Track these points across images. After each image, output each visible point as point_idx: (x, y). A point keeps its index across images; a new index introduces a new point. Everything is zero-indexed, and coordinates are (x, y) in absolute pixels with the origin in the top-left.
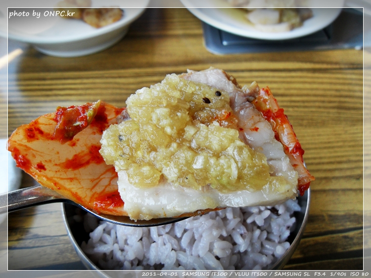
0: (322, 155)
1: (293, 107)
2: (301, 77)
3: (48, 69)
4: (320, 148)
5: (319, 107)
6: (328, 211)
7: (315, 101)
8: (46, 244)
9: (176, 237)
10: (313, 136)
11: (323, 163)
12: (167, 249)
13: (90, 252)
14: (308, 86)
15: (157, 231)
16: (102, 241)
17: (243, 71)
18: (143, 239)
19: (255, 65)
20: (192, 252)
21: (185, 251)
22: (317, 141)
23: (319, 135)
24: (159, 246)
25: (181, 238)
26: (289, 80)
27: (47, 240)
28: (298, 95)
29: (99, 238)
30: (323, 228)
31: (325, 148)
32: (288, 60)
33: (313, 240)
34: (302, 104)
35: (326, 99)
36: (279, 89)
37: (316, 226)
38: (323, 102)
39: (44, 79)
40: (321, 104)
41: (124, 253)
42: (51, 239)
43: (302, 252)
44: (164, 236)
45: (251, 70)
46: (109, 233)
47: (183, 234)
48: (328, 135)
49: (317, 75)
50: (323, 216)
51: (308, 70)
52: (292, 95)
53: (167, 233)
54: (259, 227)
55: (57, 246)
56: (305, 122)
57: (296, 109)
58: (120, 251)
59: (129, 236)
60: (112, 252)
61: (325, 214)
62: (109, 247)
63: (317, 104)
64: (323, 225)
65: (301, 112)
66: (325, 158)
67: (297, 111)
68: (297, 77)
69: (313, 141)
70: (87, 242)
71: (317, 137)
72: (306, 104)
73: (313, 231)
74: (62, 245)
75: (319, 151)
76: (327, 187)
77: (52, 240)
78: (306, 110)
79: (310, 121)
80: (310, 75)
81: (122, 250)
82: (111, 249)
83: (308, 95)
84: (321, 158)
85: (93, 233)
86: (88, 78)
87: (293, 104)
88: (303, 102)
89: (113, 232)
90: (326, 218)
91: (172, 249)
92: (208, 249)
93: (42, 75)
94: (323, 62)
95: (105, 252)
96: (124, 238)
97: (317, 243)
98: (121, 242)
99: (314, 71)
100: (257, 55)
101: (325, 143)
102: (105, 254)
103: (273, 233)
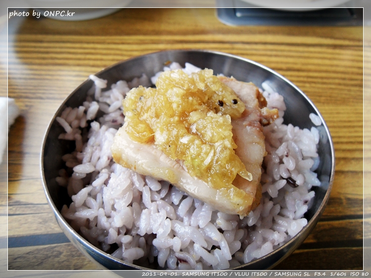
0: (341, 134)
1: (309, 82)
2: (319, 53)
3: (47, 32)
4: (339, 127)
5: (340, 84)
6: (347, 194)
7: (334, 78)
8: (27, 212)
9: (172, 204)
10: (331, 113)
11: (342, 143)
12: (160, 216)
13: (71, 216)
14: (327, 62)
15: (150, 196)
16: (85, 205)
17: (256, 43)
18: (133, 205)
19: (270, 38)
20: (190, 222)
21: (182, 220)
22: (335, 119)
23: (338, 113)
24: (152, 213)
25: (178, 205)
26: (306, 55)
27: (29, 208)
28: (316, 71)
29: (83, 202)
30: (340, 212)
31: (345, 127)
32: (306, 34)
33: (329, 225)
34: (320, 80)
35: (347, 76)
36: (295, 64)
37: (332, 209)
38: (344, 79)
39: (41, 42)
40: (341, 82)
41: (110, 220)
42: (33, 207)
43: (315, 237)
44: (158, 202)
45: (265, 43)
46: (95, 198)
47: (181, 201)
48: (348, 113)
49: (337, 51)
50: (340, 199)
51: (328, 46)
52: (309, 71)
53: (163, 199)
54: (271, 199)
55: (40, 215)
56: (323, 99)
57: (313, 85)
58: (106, 217)
59: (117, 201)
60: (96, 218)
61: (342, 197)
62: (93, 212)
63: (337, 81)
64: (340, 209)
65: (319, 88)
66: (344, 137)
67: (314, 87)
68: (315, 52)
69: (331, 119)
70: (68, 206)
71: (336, 115)
72: (325, 81)
73: (329, 214)
74: (46, 214)
75: (337, 130)
76: (346, 169)
77: (35, 208)
78: (325, 86)
79: (329, 98)
80: (330, 50)
81: (109, 217)
82: (96, 215)
83: (326, 71)
84: (339, 137)
85: (75, 196)
86: (88, 43)
87: (310, 80)
88: (322, 78)
89: (99, 196)
90: (344, 201)
91: (167, 218)
92: (210, 220)
93: (40, 37)
94: (344, 39)
95: (88, 217)
96: (112, 202)
97: (333, 228)
98: (108, 207)
99: (335, 47)
100: (272, 28)
101: (345, 121)
102: (88, 220)
103: (287, 208)
